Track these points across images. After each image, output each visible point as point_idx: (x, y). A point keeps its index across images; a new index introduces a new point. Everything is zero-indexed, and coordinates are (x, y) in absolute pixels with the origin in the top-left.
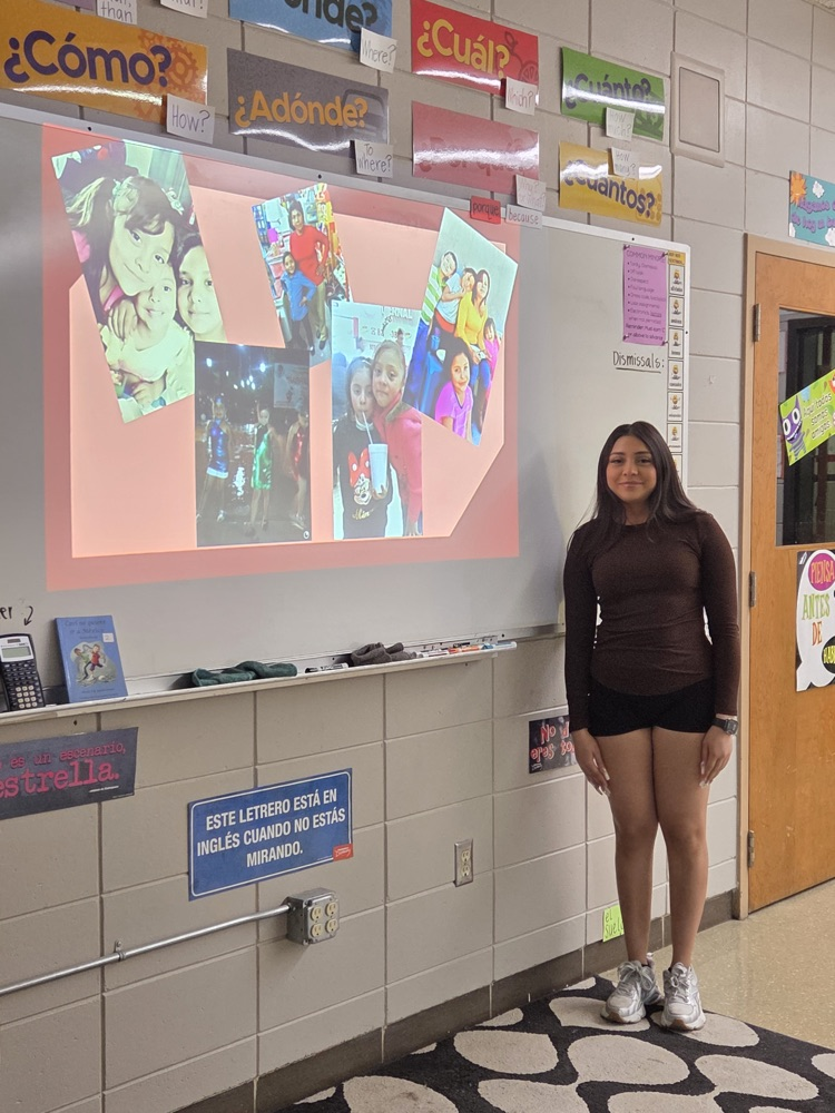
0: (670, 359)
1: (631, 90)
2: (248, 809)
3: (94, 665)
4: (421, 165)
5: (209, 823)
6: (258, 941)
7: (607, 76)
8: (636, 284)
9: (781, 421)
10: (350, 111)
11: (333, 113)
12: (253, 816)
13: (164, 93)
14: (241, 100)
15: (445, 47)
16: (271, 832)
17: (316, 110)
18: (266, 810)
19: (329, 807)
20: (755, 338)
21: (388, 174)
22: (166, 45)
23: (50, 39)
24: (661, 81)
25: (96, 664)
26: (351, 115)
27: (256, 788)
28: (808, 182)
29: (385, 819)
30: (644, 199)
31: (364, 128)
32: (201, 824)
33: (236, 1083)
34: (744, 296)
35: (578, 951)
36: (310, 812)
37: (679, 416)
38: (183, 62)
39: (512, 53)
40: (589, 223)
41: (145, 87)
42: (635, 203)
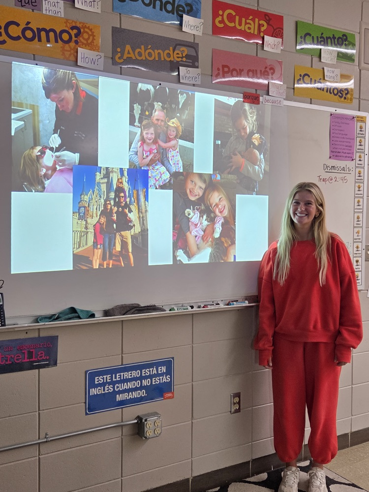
0: (356, 167)
1: (336, 40)
2: (118, 374)
5: (96, 380)
6: (122, 435)
7: (322, 34)
8: (337, 132)
10: (178, 54)
11: (168, 55)
12: (120, 378)
13: (77, 47)
14: (119, 50)
15: (230, 21)
16: (130, 385)
17: (159, 54)
18: (127, 375)
19: (162, 374)
21: (199, 82)
22: (78, 25)
23: (18, 25)
24: (353, 36)
26: (178, 56)
27: (122, 365)
29: (192, 382)
30: (343, 91)
31: (185, 62)
32: (92, 381)
37: (361, 194)
38: (87, 33)
39: (268, 24)
40: (311, 103)
41: (67, 45)
42: (338, 93)
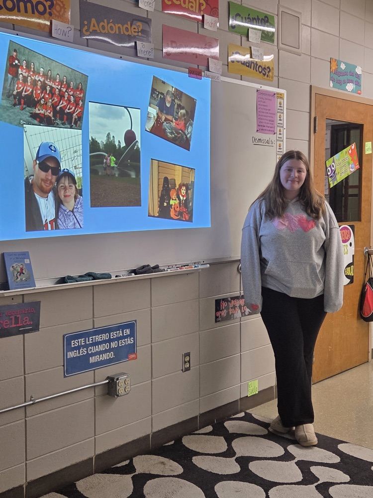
0: (277, 140)
1: (260, 21)
2: (90, 338)
3: (20, 273)
4: (166, 53)
5: (72, 344)
6: (95, 396)
7: (249, 15)
8: (262, 107)
9: (327, 168)
10: (134, 28)
11: (127, 28)
12: (92, 341)
13: (51, 19)
14: (86, 23)
16: (101, 348)
17: (119, 28)
18: (98, 338)
19: (127, 337)
20: (315, 132)
21: (152, 57)
24: (273, 17)
25: (21, 273)
26: (134, 30)
27: (94, 328)
28: (338, 63)
29: (151, 343)
30: (266, 69)
31: (141, 36)
32: (69, 344)
33: (85, 458)
34: (310, 113)
35: (237, 401)
36: (118, 339)
38: (59, 5)
39: (207, 3)
40: (241, 80)
41: (42, 16)
42: (262, 71)
